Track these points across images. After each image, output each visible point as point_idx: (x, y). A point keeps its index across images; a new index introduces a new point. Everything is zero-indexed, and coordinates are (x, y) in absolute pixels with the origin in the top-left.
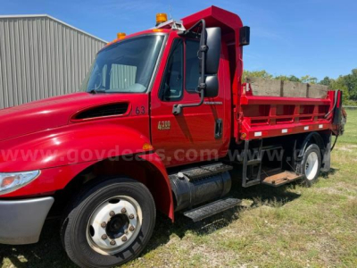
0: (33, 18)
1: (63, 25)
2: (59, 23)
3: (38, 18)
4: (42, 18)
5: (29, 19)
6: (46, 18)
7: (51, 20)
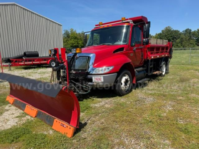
0: (7, 5)
1: (24, 9)
2: (21, 7)
3: (10, 5)
4: (12, 5)
5: (5, 5)
6: (14, 5)
7: (17, 5)
